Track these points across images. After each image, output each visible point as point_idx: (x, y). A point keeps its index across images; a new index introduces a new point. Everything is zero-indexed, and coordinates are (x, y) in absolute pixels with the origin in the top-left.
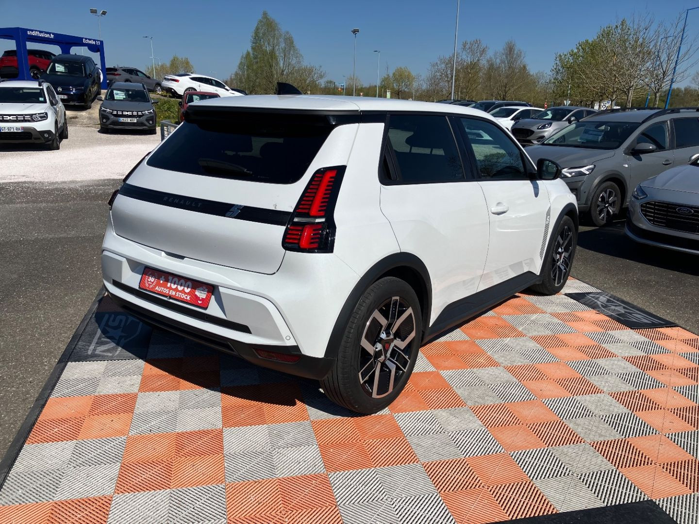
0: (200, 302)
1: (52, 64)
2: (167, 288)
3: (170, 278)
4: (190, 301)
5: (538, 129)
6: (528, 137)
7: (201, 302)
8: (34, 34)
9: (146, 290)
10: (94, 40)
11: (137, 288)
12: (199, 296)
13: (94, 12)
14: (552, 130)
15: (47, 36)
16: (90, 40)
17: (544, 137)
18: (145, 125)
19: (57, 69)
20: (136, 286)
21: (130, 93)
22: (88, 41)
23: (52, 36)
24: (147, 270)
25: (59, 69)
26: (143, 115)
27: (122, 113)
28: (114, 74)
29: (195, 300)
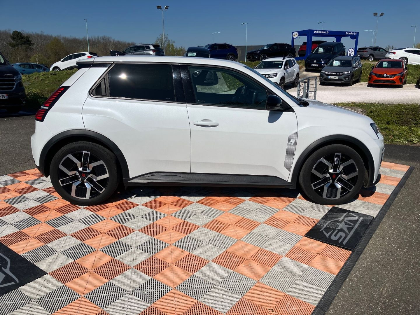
1: (317, 48)
8: (317, 32)
10: (353, 32)
13: (375, 14)
15: (325, 32)
16: (350, 32)
18: (343, 81)
19: (319, 51)
21: (343, 62)
22: (349, 33)
23: (328, 32)
25: (320, 50)
26: (343, 74)
27: (331, 73)
28: (363, 51)
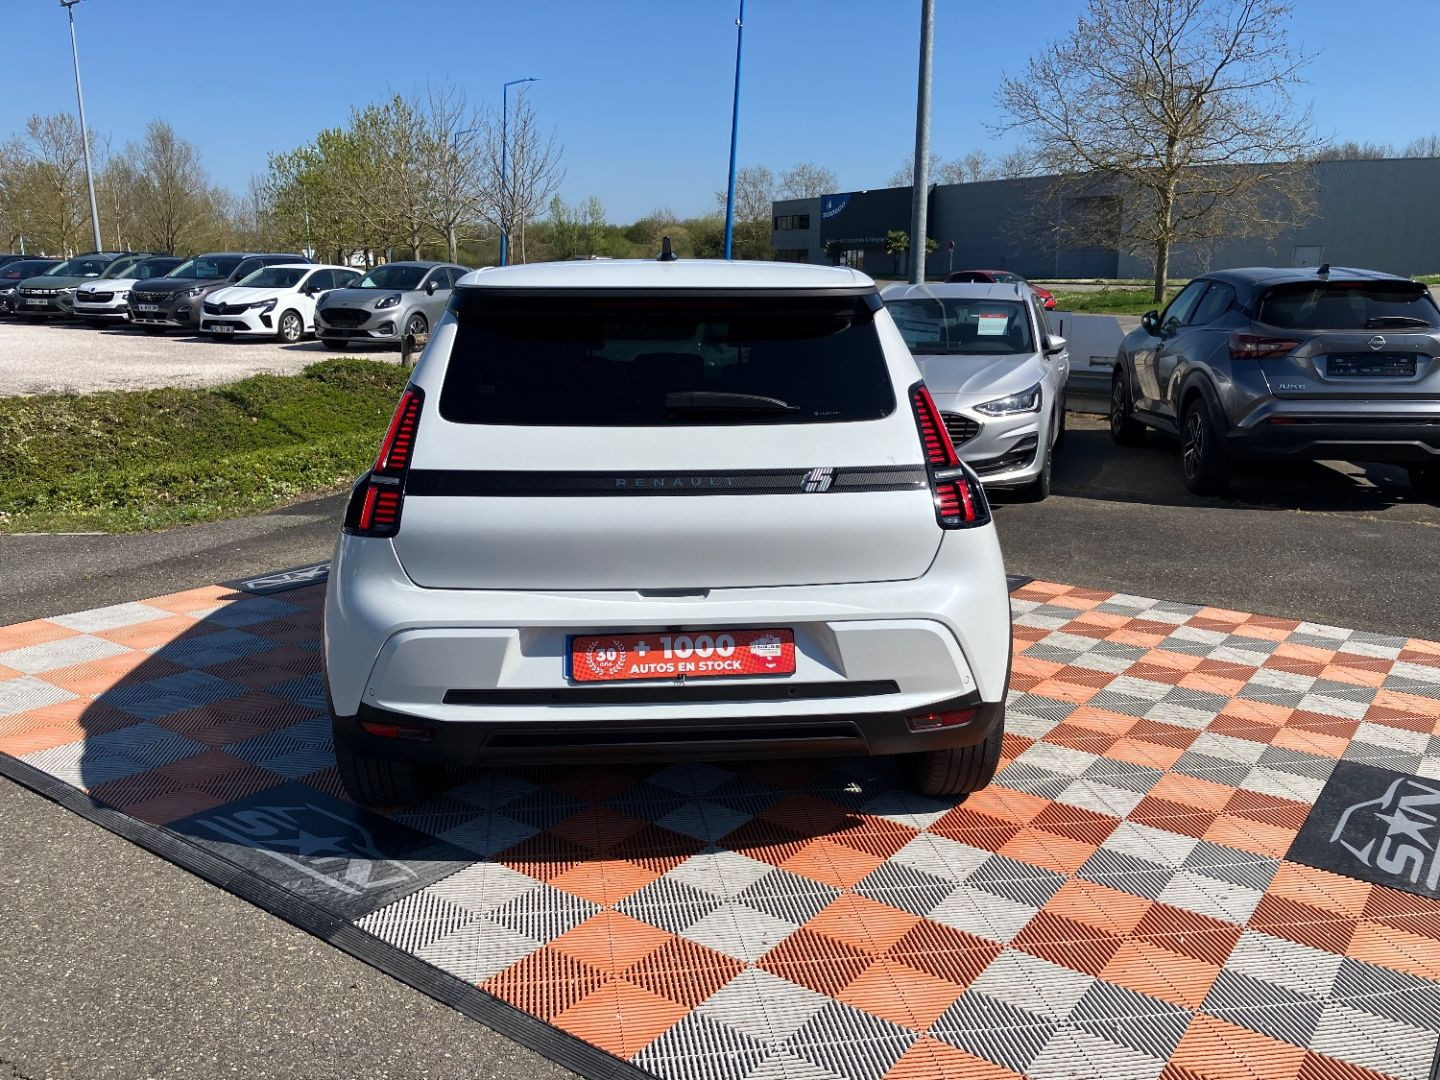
0: (771, 666)
2: (667, 661)
3: (666, 640)
4: (744, 670)
5: (377, 307)
6: (360, 323)
7: (774, 665)
9: (604, 681)
11: (564, 684)
12: (761, 655)
14: (405, 309)
17: (392, 322)
20: (560, 682)
24: (576, 641)
29: (758, 666)
